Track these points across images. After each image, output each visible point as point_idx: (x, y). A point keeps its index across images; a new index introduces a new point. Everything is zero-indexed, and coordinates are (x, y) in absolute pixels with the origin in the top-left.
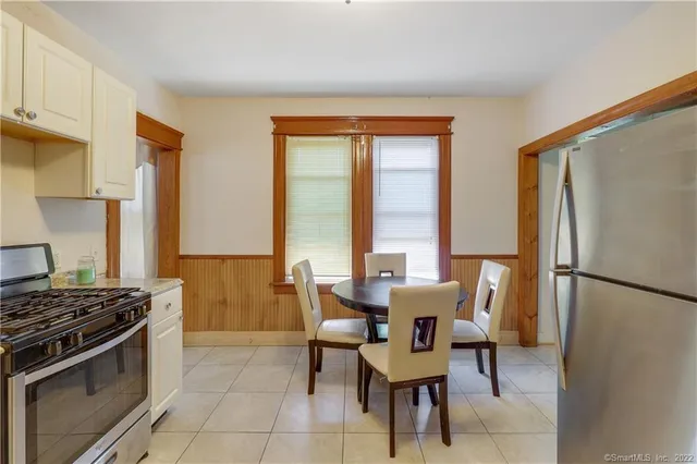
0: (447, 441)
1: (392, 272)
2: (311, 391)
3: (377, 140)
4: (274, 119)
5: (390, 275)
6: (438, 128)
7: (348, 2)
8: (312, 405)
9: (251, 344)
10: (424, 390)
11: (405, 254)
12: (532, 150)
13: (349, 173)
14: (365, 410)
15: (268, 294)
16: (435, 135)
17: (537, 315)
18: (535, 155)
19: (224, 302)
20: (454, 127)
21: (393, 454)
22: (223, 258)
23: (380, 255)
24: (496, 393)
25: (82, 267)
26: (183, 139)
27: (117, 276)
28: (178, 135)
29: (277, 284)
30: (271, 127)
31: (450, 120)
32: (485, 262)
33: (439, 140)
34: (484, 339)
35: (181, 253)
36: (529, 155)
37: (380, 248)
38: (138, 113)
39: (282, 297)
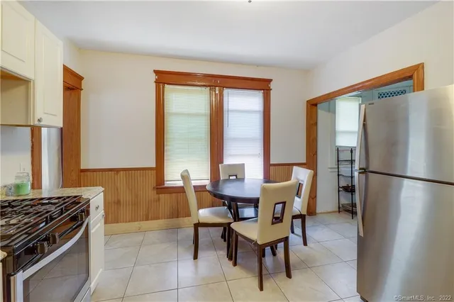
0: (289, 275)
1: (236, 176)
2: (196, 257)
3: (226, 91)
4: (156, 72)
5: (235, 177)
6: (263, 86)
7: (250, 2)
8: (196, 266)
9: (139, 231)
10: (268, 250)
11: (244, 164)
12: (315, 102)
13: (208, 112)
14: (235, 264)
15: (152, 194)
16: (261, 90)
17: (316, 197)
18: (316, 105)
19: (118, 202)
20: (272, 85)
21: (261, 289)
22: (117, 171)
23: (229, 165)
24: (305, 244)
25: (18, 182)
26: (83, 81)
27: (40, 187)
28: (81, 78)
29: (158, 187)
30: (154, 77)
31: (270, 81)
32: (295, 168)
33: (264, 93)
34: (299, 213)
35: (82, 168)
36: (313, 105)
37: (228, 161)
38: (64, 65)
39: (162, 196)
